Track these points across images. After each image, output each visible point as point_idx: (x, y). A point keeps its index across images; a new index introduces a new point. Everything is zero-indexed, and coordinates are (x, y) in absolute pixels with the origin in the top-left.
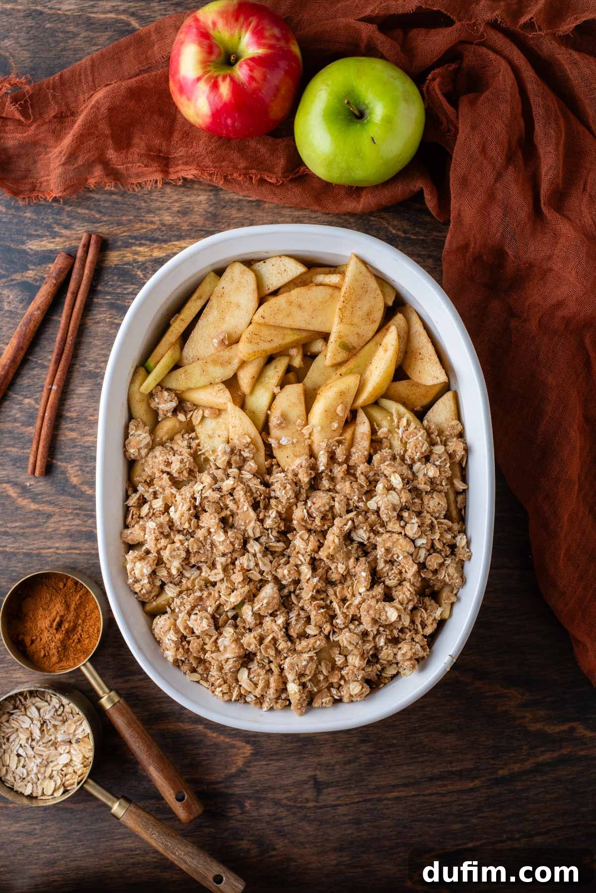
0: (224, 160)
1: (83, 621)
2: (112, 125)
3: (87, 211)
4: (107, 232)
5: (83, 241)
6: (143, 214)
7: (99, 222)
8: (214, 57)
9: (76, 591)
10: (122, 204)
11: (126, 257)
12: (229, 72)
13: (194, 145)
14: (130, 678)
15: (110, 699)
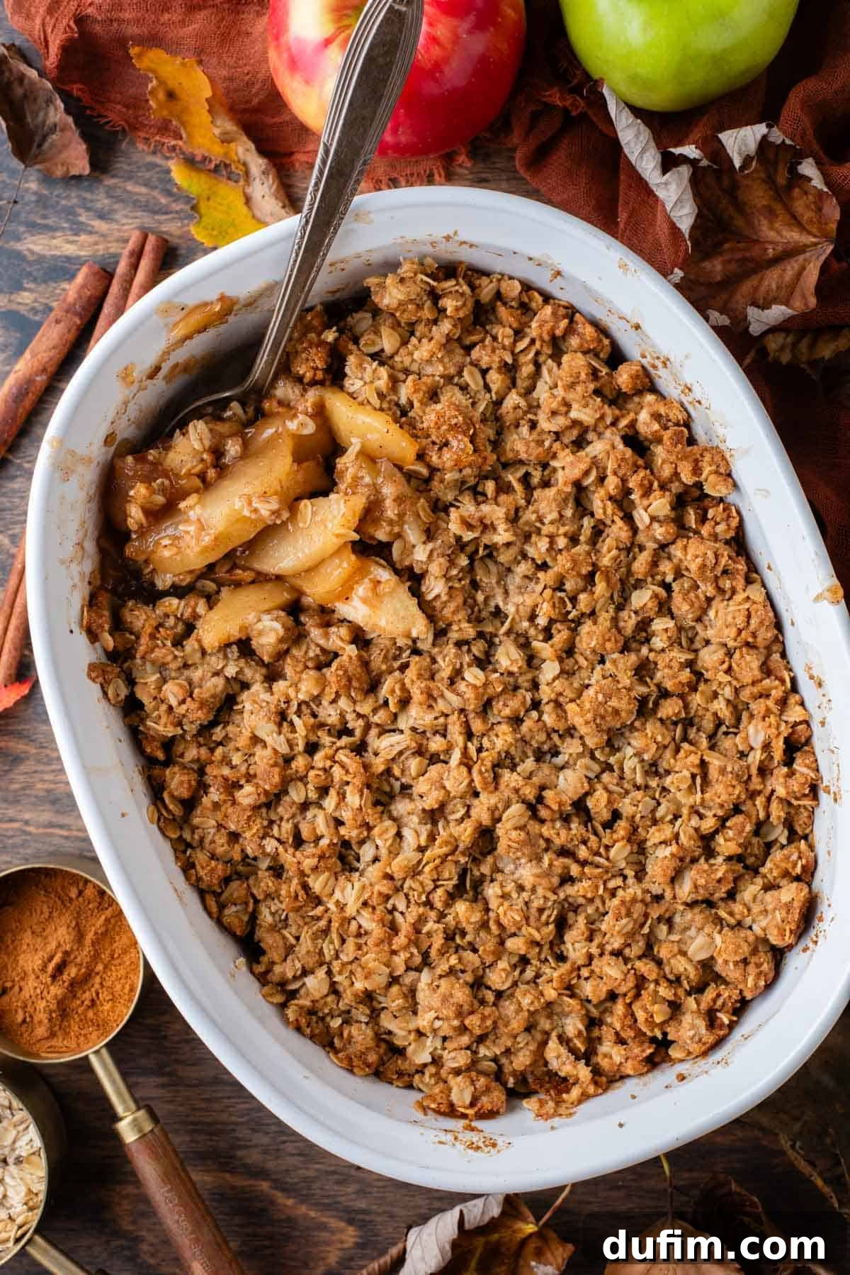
1: (106, 967)
3: (143, 190)
4: (178, 233)
5: (131, 246)
7: (166, 213)
9: (100, 907)
14: (141, 1080)
15: (135, 1124)
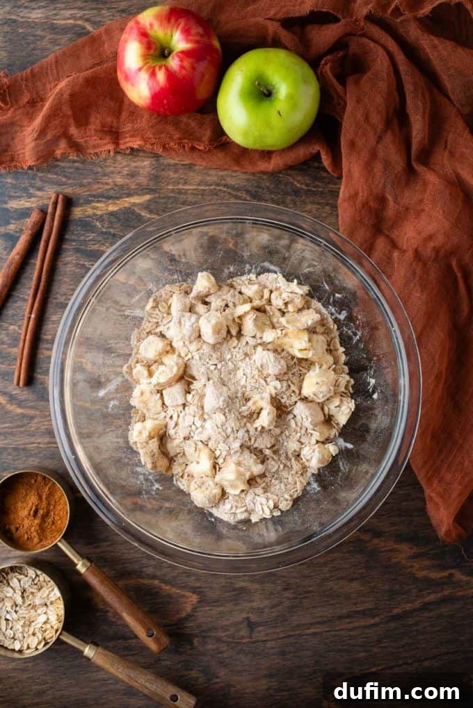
0: (162, 133)
1: (54, 507)
2: (72, 108)
3: (55, 176)
4: (72, 192)
5: (52, 200)
6: (100, 178)
7: (66, 185)
8: (151, 52)
9: (46, 485)
10: (83, 170)
11: (86, 211)
12: (164, 63)
13: (139, 121)
15: (84, 565)
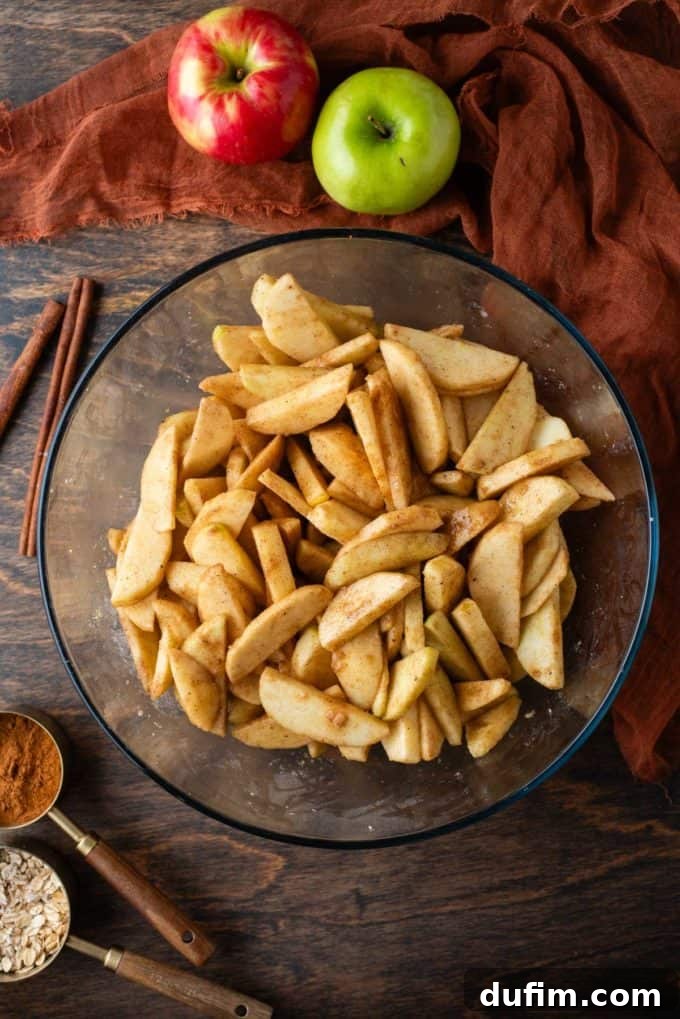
0: (233, 190)
2: (103, 154)
3: (79, 253)
4: (102, 276)
5: (74, 287)
6: (143, 254)
7: (93, 265)
8: (218, 73)
10: (119, 243)
11: (124, 303)
12: (235, 89)
13: (199, 172)
